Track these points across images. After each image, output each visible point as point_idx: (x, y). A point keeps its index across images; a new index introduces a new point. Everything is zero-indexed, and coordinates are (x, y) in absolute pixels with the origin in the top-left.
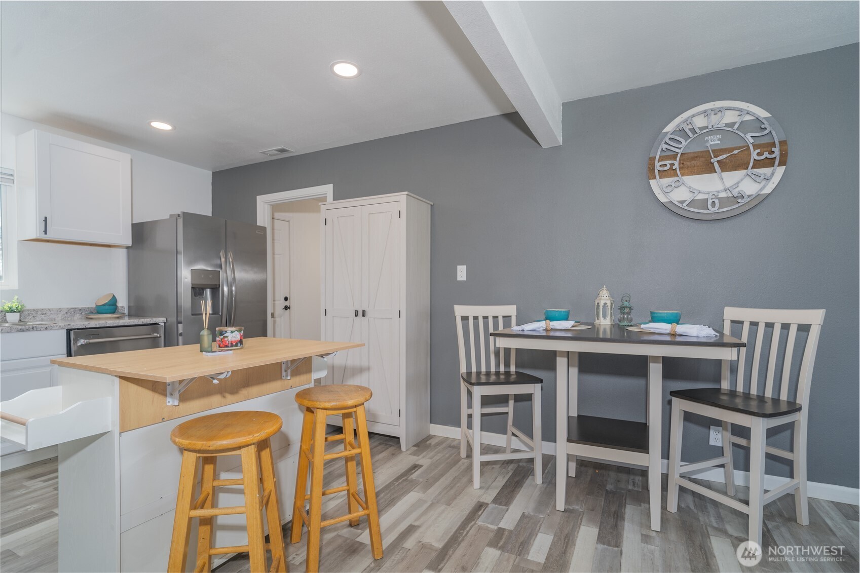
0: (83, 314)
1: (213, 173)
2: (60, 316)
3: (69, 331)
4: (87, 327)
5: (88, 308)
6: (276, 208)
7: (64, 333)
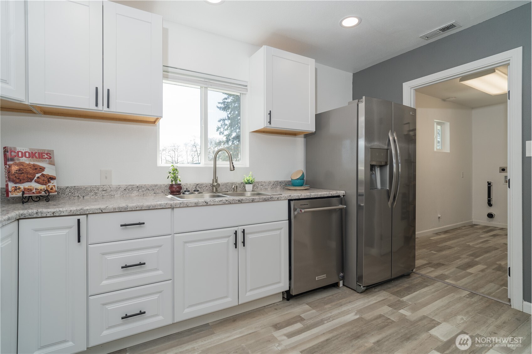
0: (282, 185)
1: (354, 74)
2: (270, 186)
3: (290, 201)
4: (300, 198)
5: (284, 181)
6: (419, 91)
7: (287, 201)
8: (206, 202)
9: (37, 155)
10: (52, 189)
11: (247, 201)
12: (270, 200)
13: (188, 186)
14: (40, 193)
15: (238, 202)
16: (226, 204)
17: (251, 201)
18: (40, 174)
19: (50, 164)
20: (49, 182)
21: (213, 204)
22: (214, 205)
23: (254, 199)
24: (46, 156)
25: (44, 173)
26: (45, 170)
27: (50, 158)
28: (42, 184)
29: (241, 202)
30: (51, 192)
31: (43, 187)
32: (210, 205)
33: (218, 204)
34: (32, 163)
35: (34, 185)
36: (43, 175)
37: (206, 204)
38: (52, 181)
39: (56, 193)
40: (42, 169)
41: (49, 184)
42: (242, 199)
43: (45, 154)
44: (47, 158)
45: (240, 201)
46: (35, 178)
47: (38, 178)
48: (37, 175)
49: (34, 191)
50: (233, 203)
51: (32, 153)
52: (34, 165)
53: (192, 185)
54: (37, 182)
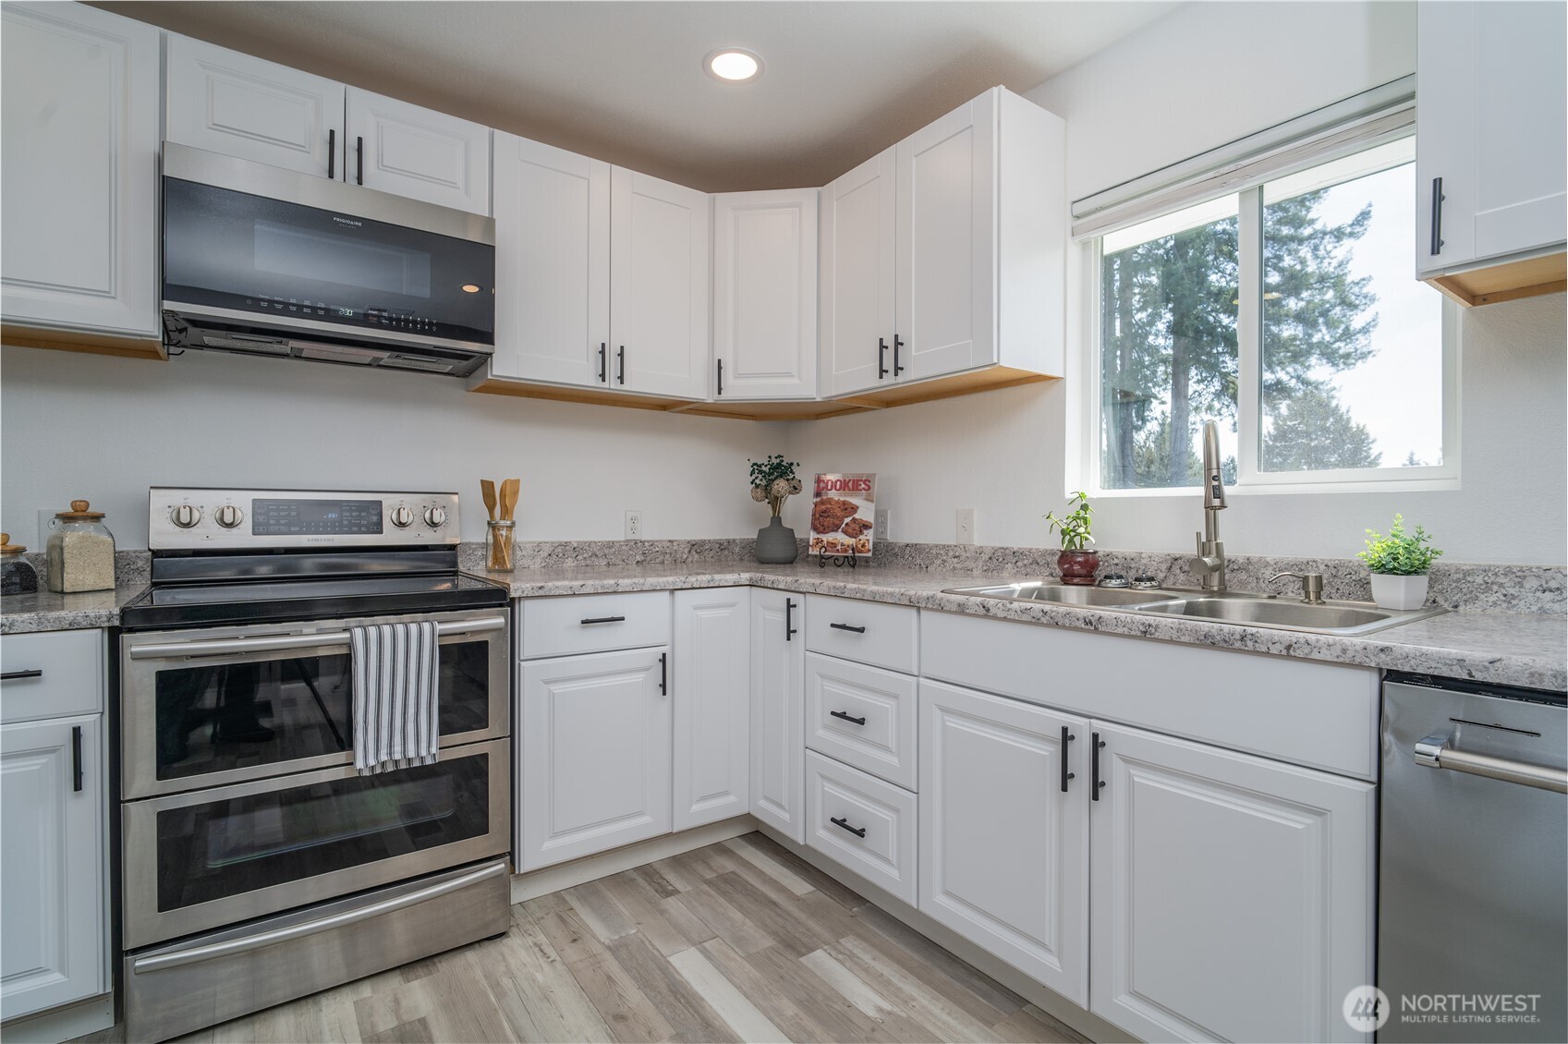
8: (984, 607)
9: (850, 485)
10: (863, 546)
11: (1120, 630)
12: (1238, 644)
13: (1144, 561)
14: (846, 551)
15: (1083, 626)
16: (1043, 625)
17: (1139, 634)
18: (851, 518)
19: (867, 500)
20: (861, 533)
21: (1003, 616)
22: (1005, 619)
23: (1150, 626)
24: (863, 486)
25: (857, 516)
26: (859, 511)
27: (869, 488)
28: (851, 536)
29: (1096, 629)
30: (861, 552)
31: (851, 541)
32: (995, 618)
33: (1017, 618)
34: (842, 499)
35: (840, 537)
36: (854, 520)
37: (985, 612)
38: (865, 532)
39: (870, 554)
40: (854, 509)
41: (861, 537)
42: (1101, 617)
43: (862, 483)
44: (864, 489)
45: (1092, 625)
46: (843, 525)
47: (847, 524)
48: (847, 520)
49: (839, 547)
50: (1064, 627)
51: (845, 480)
52: (844, 503)
53: (1156, 559)
54: (844, 532)
